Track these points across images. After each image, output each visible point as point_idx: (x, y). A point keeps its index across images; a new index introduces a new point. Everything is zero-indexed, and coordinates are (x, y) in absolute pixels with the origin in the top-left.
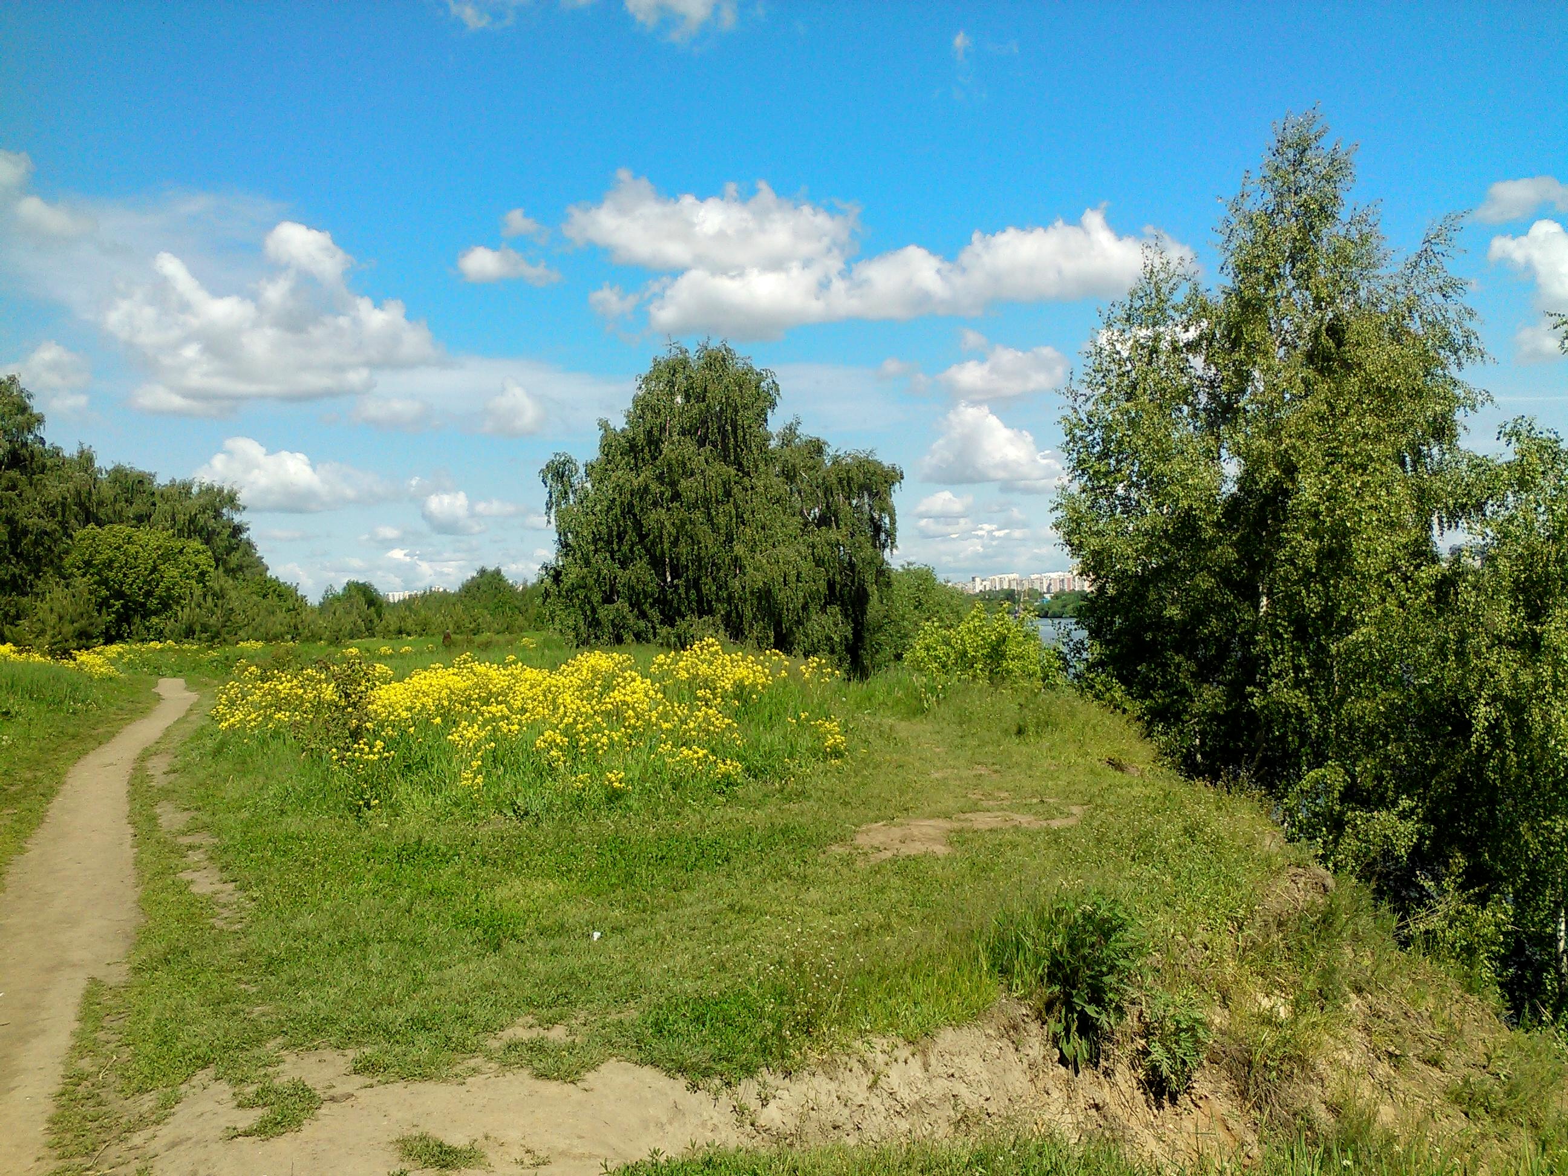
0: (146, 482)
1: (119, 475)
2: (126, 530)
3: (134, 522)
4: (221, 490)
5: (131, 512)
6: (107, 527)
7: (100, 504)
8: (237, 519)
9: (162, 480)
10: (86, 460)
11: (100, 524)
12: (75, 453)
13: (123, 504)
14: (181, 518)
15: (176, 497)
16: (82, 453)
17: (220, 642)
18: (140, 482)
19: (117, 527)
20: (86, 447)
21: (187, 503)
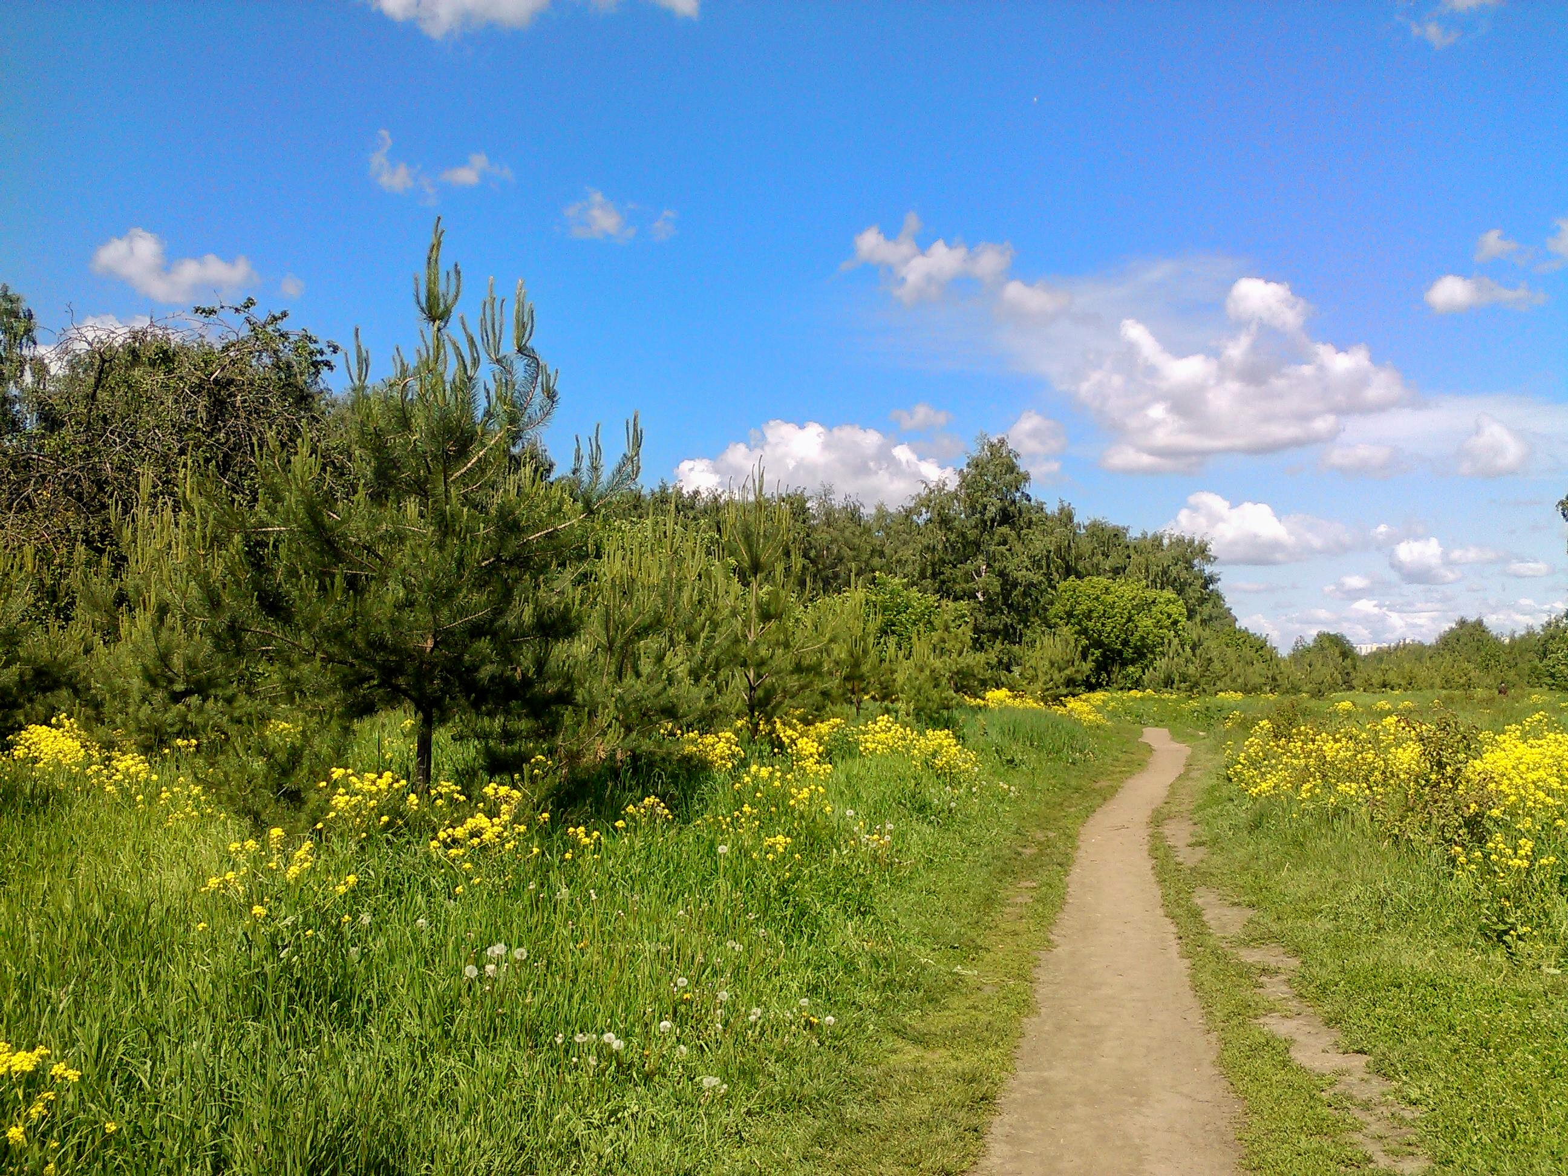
0: (1121, 535)
1: (1097, 530)
2: (1104, 581)
3: (1110, 574)
4: (1192, 541)
5: (1107, 565)
6: (1086, 579)
7: (1079, 557)
8: (1208, 570)
9: (1134, 534)
10: (1066, 517)
11: (1079, 576)
12: (1056, 511)
13: (1101, 557)
14: (1154, 569)
15: (1150, 549)
16: (1062, 510)
17: (1198, 693)
18: (1116, 535)
19: (1095, 579)
20: (1066, 504)
21: (1159, 555)
